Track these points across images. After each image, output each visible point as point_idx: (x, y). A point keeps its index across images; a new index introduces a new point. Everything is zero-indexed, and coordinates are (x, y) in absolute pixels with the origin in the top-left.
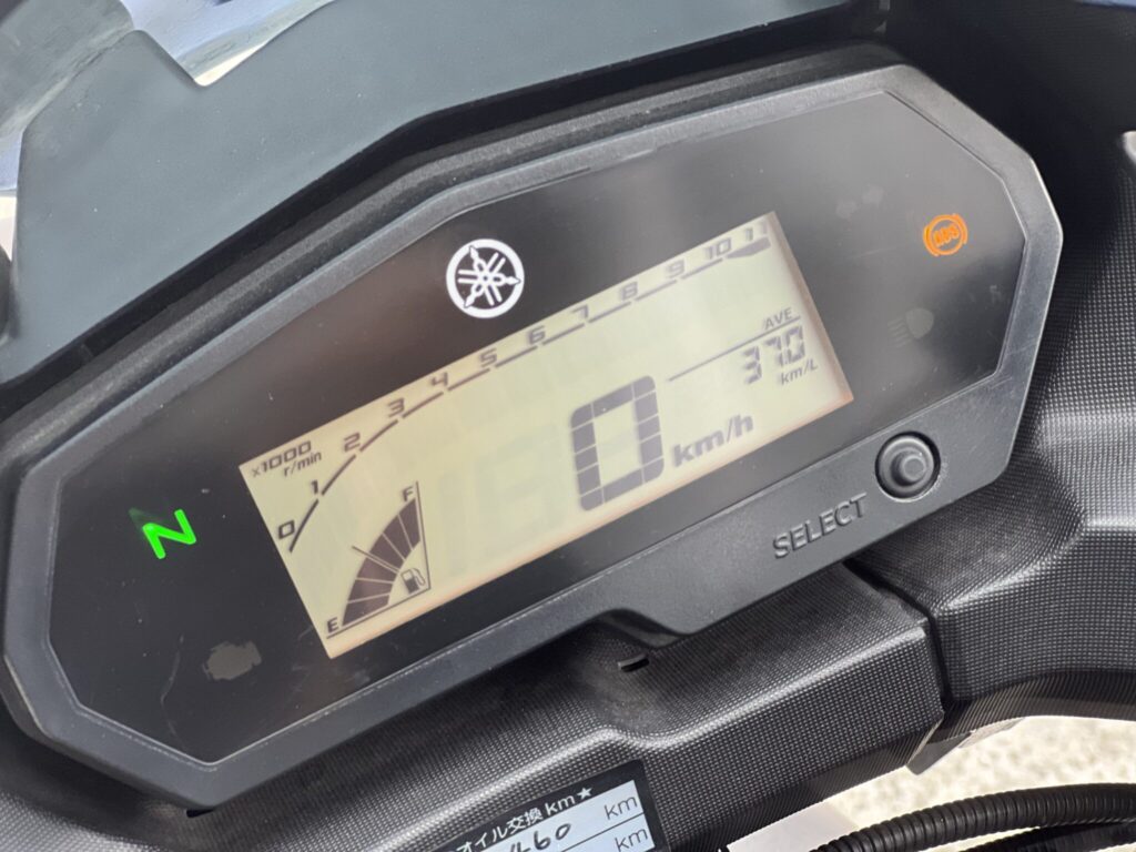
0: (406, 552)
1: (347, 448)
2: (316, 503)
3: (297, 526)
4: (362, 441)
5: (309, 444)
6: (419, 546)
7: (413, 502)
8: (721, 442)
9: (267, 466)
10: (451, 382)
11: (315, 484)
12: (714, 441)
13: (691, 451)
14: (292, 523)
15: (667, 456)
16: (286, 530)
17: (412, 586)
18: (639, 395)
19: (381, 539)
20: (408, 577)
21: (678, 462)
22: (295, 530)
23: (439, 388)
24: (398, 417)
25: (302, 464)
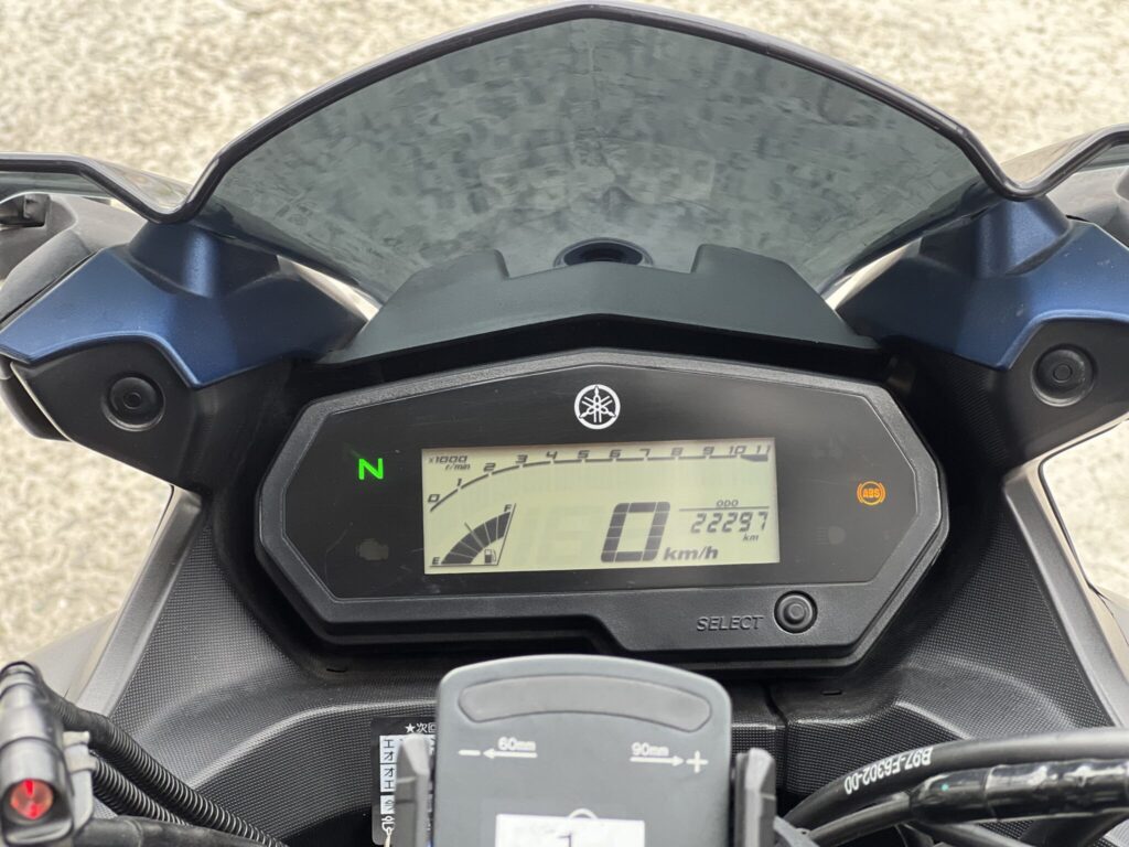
0: (493, 540)
1: (485, 469)
2: (456, 491)
3: (441, 498)
4: (496, 469)
5: (466, 458)
6: (501, 540)
7: (508, 514)
8: (695, 557)
9: (440, 460)
10: (558, 459)
11: (460, 480)
12: (691, 555)
13: (676, 555)
14: (438, 496)
15: (661, 551)
16: (434, 498)
17: (488, 559)
18: (660, 511)
19: (483, 526)
20: (488, 553)
21: (666, 558)
22: (438, 501)
23: (550, 459)
24: (521, 465)
25: (457, 467)
